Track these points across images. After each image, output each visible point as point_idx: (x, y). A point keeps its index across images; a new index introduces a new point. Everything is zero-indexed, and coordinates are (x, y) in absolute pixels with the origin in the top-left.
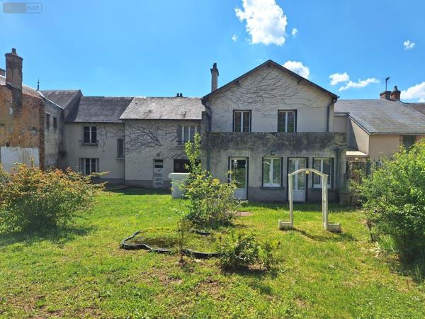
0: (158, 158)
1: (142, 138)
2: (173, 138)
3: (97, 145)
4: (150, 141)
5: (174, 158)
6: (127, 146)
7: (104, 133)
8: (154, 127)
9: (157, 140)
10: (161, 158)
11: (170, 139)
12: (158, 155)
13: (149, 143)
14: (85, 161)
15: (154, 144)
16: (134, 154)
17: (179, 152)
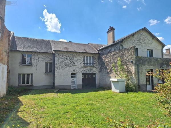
0: (74, 72)
1: (65, 61)
2: (81, 62)
3: (32, 66)
4: (70, 63)
5: (82, 72)
6: (56, 66)
7: (37, 58)
8: (72, 56)
9: (73, 63)
10: (75, 72)
11: (80, 63)
12: (74, 71)
13: (69, 64)
14: (22, 76)
15: (71, 65)
16: (61, 71)
17: (84, 69)
